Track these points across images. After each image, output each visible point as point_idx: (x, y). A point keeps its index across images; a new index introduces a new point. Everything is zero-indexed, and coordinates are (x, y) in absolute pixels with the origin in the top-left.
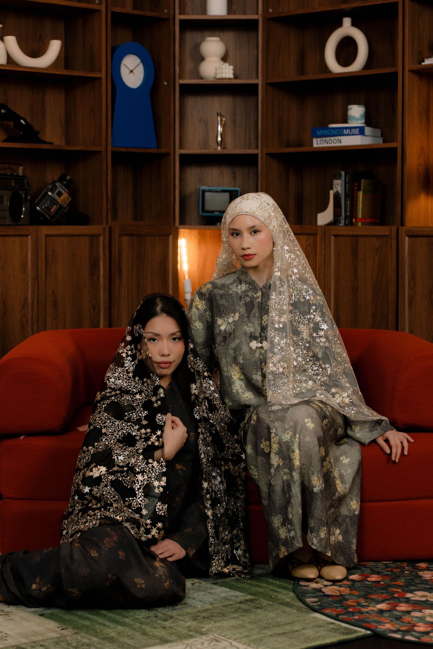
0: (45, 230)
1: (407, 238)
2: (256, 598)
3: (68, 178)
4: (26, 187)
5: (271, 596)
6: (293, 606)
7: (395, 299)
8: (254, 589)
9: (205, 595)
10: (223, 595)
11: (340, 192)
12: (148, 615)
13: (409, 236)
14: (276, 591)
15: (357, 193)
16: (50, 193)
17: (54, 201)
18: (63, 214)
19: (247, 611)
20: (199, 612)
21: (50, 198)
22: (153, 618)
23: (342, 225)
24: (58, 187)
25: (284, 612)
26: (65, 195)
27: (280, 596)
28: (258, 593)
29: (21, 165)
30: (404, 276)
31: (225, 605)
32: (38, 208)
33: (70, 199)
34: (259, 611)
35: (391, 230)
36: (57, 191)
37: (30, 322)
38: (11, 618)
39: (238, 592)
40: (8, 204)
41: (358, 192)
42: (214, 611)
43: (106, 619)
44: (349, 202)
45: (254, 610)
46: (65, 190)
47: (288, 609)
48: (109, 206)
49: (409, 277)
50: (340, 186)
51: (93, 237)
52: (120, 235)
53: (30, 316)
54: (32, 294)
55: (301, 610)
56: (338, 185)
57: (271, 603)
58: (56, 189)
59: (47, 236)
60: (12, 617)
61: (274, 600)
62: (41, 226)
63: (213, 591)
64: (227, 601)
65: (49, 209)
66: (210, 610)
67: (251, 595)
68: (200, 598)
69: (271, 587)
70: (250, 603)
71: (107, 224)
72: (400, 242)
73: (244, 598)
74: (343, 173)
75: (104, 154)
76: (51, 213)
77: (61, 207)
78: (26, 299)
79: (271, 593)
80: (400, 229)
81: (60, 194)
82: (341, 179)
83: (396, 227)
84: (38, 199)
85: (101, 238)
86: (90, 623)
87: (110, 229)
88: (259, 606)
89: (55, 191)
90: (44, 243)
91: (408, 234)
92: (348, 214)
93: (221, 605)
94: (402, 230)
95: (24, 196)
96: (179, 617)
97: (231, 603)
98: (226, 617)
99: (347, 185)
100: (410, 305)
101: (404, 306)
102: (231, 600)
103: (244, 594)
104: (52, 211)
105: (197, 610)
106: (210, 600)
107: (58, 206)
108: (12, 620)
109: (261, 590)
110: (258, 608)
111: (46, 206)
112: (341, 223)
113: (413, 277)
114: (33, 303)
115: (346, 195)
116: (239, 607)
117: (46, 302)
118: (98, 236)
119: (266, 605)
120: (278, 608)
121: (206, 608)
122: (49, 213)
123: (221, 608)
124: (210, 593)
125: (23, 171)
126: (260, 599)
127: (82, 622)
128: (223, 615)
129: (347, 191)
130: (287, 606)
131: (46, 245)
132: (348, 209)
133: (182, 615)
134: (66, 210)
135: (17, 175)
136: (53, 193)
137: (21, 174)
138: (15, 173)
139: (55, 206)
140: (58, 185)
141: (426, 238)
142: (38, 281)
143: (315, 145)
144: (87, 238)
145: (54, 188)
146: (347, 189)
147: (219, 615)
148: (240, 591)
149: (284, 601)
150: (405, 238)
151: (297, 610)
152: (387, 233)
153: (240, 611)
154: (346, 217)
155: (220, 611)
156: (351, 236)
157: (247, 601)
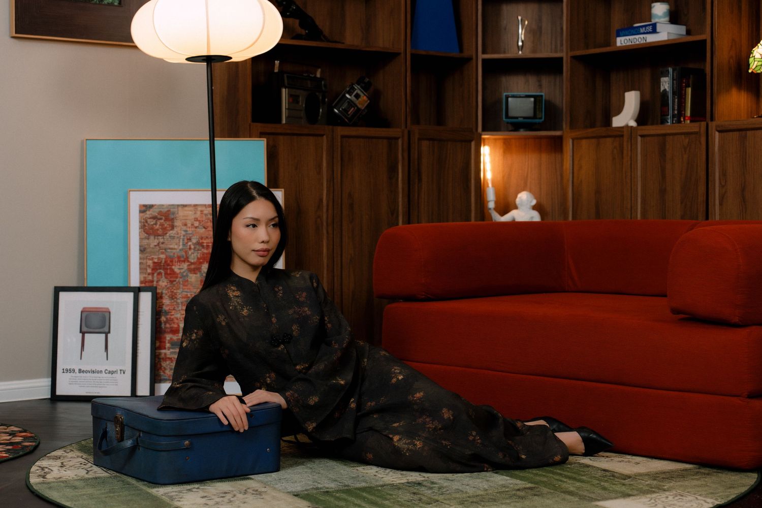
0: (340, 131)
1: (717, 133)
2: (536, 486)
3: (367, 80)
4: (323, 88)
5: (554, 486)
6: (576, 495)
7: (705, 199)
8: (538, 478)
9: (482, 482)
10: (501, 483)
11: (668, 90)
12: (411, 498)
13: (719, 131)
14: (561, 481)
15: (685, 90)
16: (348, 96)
17: (352, 104)
18: (361, 116)
19: (522, 498)
20: (469, 497)
21: (348, 100)
22: (415, 501)
23: (669, 124)
24: (356, 89)
25: (564, 499)
26: (364, 98)
27: (564, 485)
28: (541, 481)
29: (319, 68)
30: (714, 173)
31: (500, 492)
32: (336, 111)
33: (369, 101)
34: (536, 497)
35: (700, 128)
36: (355, 92)
37: (325, 224)
38: (262, 497)
39: (518, 481)
40: (304, 105)
41: (687, 89)
42: (485, 497)
43: (365, 501)
44: (676, 100)
45: (531, 497)
46: (364, 93)
47: (568, 497)
48: (408, 110)
49: (719, 175)
50: (667, 83)
51: (392, 140)
52: (419, 139)
53: (325, 217)
54: (327, 195)
55: (584, 498)
56: (665, 82)
57: (552, 491)
58: (354, 91)
59: (343, 137)
60: (264, 496)
61: (555, 488)
62: (337, 127)
63: (492, 479)
64: (504, 488)
65: (346, 111)
66: (482, 495)
67: (532, 483)
68: (475, 485)
69: (557, 477)
70: (529, 491)
71: (406, 127)
72: (710, 138)
73: (524, 486)
74: (670, 70)
75: (402, 55)
76: (349, 115)
77: (359, 109)
78: (321, 200)
79: (555, 482)
80: (710, 125)
81: (357, 96)
82: (668, 76)
83: (705, 123)
84: (335, 102)
85: (400, 141)
86: (345, 503)
87: (409, 132)
88: (537, 493)
89: (353, 93)
90: (339, 144)
91: (718, 129)
92: (676, 112)
93: (496, 491)
94: (712, 125)
95: (321, 98)
96: (445, 502)
97: (507, 490)
98: (497, 502)
99: (675, 81)
100: (721, 204)
101: (714, 205)
102: (508, 487)
103: (525, 483)
104: (349, 113)
105: (468, 495)
106: (486, 487)
107: (356, 108)
108: (263, 498)
109: (545, 479)
110: (535, 495)
111: (343, 108)
112: (668, 122)
113: (724, 174)
114: (328, 206)
115: (674, 93)
116: (514, 494)
117: (341, 204)
118: (397, 139)
119: (546, 492)
120: (558, 496)
121: (477, 494)
122: (347, 115)
123: (495, 494)
124: (487, 481)
125: (322, 73)
126: (540, 487)
127: (337, 503)
128: (495, 500)
129: (675, 88)
130: (569, 494)
131: (342, 146)
132: (676, 107)
133: (449, 499)
134: (365, 113)
135: (315, 77)
136: (350, 95)
137: (318, 75)
138: (312, 74)
139: (353, 109)
140: (356, 88)
141: (738, 133)
142: (333, 182)
143: (618, 44)
144: (385, 141)
145: (351, 90)
146: (675, 86)
147: (490, 500)
148: (521, 480)
149: (567, 490)
150: (715, 134)
151: (580, 499)
152: (696, 130)
153: (515, 497)
154: (674, 116)
155: (492, 497)
156: (658, 135)
157: (525, 488)
